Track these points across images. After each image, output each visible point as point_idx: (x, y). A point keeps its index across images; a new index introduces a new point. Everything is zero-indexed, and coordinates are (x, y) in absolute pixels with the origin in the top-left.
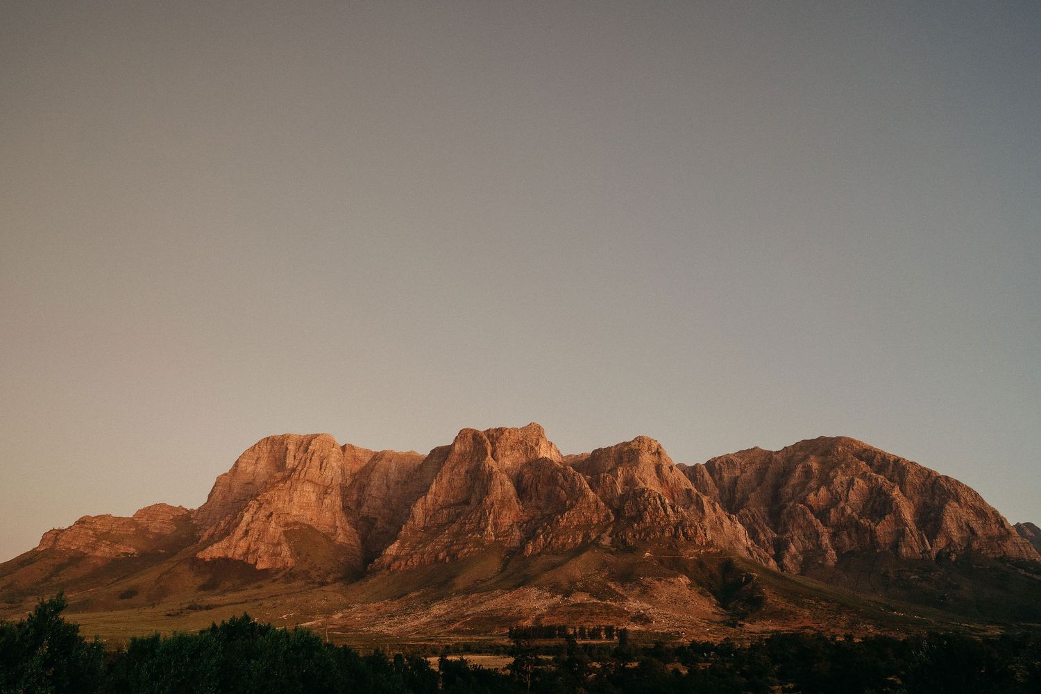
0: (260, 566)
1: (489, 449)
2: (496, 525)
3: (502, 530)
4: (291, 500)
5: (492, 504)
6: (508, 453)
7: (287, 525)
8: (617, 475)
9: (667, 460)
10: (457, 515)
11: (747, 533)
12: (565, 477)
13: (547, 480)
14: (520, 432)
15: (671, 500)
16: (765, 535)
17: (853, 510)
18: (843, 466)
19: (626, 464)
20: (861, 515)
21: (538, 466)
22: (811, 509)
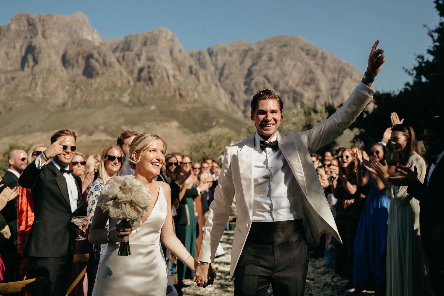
1: (40, 30)
2: (44, 86)
3: (49, 90)
5: (41, 72)
6: (55, 33)
8: (141, 54)
9: (178, 45)
10: (13, 79)
11: (227, 95)
12: (99, 54)
13: (85, 55)
14: (67, 18)
15: (177, 73)
16: (239, 97)
17: (293, 82)
18: (292, 54)
19: (148, 46)
20: (297, 85)
21: (79, 45)
22: (269, 81)
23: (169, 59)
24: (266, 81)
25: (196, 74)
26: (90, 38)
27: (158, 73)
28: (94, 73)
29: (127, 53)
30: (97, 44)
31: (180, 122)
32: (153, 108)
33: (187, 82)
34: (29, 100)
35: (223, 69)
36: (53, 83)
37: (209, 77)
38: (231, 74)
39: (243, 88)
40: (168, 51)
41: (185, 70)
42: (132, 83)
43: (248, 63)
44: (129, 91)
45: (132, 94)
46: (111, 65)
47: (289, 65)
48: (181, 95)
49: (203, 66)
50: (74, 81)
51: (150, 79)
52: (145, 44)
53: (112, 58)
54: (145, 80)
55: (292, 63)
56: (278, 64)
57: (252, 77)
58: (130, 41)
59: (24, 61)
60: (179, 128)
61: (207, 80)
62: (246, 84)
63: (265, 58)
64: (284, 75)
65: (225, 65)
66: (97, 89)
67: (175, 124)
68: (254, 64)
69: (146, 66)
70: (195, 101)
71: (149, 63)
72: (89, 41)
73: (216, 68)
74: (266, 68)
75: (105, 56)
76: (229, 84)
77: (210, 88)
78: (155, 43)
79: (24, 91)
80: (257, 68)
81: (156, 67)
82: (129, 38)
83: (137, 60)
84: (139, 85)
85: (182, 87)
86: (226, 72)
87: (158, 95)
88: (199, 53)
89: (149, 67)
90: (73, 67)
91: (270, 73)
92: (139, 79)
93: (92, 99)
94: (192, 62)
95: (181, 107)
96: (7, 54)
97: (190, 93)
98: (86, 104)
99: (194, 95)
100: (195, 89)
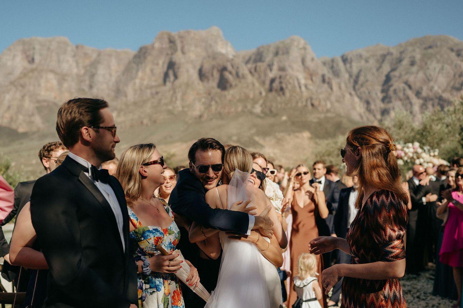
0: (21, 130)
1: (179, 45)
2: (183, 99)
3: (188, 103)
4: (39, 85)
5: (181, 86)
6: (193, 49)
7: (38, 102)
8: (273, 64)
9: (311, 54)
10: (157, 93)
11: (362, 105)
12: (232, 66)
13: (220, 68)
14: (203, 33)
15: (309, 82)
16: (375, 105)
17: (439, 87)
18: (438, 57)
19: (280, 56)
20: (444, 91)
21: (214, 59)
22: (410, 87)
23: (301, 68)
24: (407, 88)
25: (328, 83)
26: (223, 51)
27: (290, 83)
28: (228, 85)
29: (259, 64)
30: (231, 57)
31: (311, 133)
32: (284, 118)
33: (319, 91)
34: (170, 112)
35: (358, 76)
36: (191, 96)
37: (343, 85)
38: (367, 81)
39: (380, 95)
40: (299, 60)
41: (318, 79)
42: (264, 94)
43: (386, 68)
44: (261, 102)
45: (264, 105)
46: (244, 77)
47: (435, 69)
48: (313, 105)
49: (336, 74)
50: (209, 94)
51: (282, 89)
52: (277, 54)
53: (244, 70)
54: (276, 91)
55: (438, 67)
56: (421, 68)
57: (390, 83)
58: (262, 52)
59: (166, 76)
60: (311, 139)
61: (340, 88)
62: (383, 91)
63: (405, 62)
64: (428, 79)
65: (360, 71)
66: (230, 101)
67: (306, 134)
68: (393, 70)
69: (278, 76)
70: (328, 111)
71: (281, 73)
72: (223, 55)
73: (351, 76)
74: (407, 73)
75: (238, 68)
76: (364, 92)
77: (344, 96)
78: (287, 52)
79: (167, 104)
80: (396, 73)
81: (288, 77)
82: (261, 49)
83: (269, 71)
84: (272, 95)
85: (314, 97)
86: (362, 79)
87: (289, 106)
88: (333, 61)
89: (280, 77)
90: (208, 80)
91: (411, 79)
92: (271, 90)
93: (226, 111)
94: (325, 71)
95: (313, 118)
96: (152, 71)
97: (323, 103)
98: (220, 116)
99: (326, 105)
100: (328, 98)
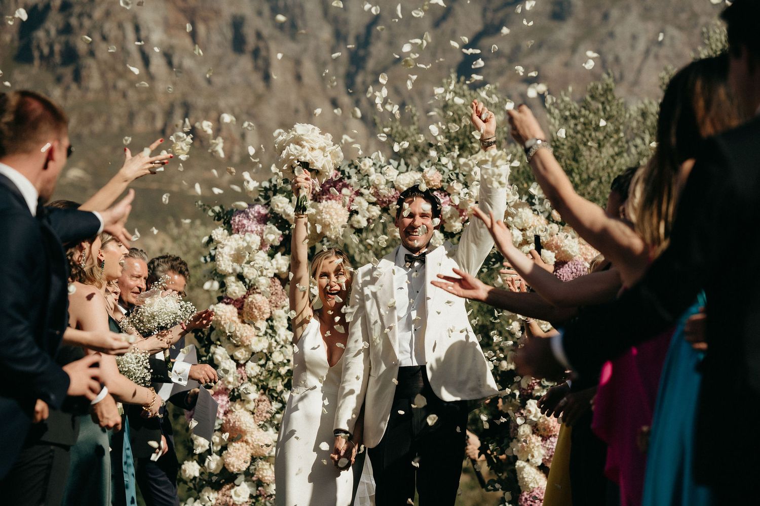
15: (183, 41)
25: (256, 53)
27: (106, 38)
33: (218, 81)
37: (308, 68)
41: (216, 34)
48: (192, 133)
51: (70, 56)
54: (46, 59)
55: (643, 32)
56: (587, 32)
61: (298, 78)
68: (490, 29)
69: (57, 2)
70: (247, 161)
73: (339, 34)
74: (540, 46)
81: (98, 12)
86: (378, 50)
87: (98, 126)
89: (67, 7)
92: (24, 54)
94: (245, 4)
